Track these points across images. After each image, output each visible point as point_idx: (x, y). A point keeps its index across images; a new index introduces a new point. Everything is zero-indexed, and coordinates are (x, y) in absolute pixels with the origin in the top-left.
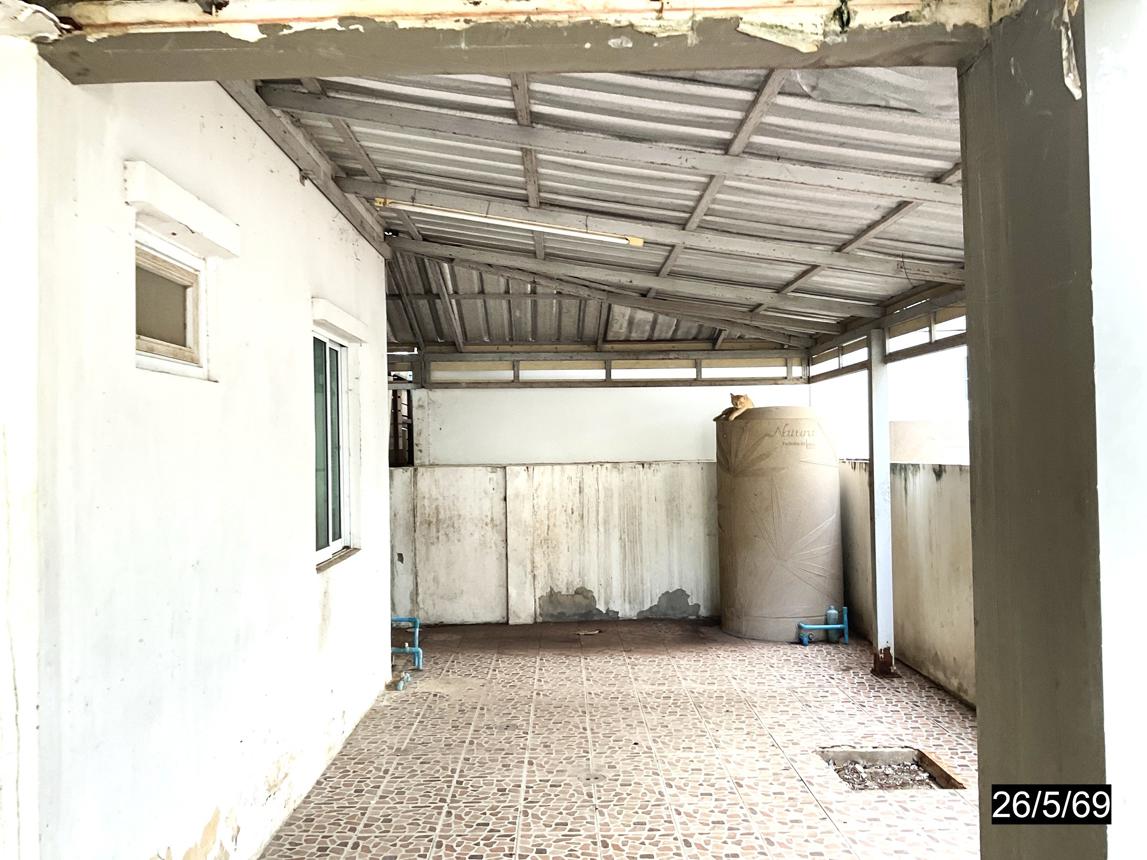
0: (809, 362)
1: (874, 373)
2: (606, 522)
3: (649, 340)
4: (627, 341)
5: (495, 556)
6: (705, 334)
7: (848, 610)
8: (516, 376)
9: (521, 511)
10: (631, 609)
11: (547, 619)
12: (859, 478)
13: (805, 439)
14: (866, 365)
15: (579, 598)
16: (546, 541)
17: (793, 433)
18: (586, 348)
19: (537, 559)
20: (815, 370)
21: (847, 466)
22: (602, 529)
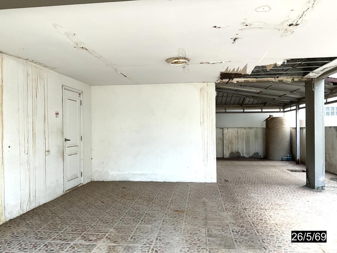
0: (284, 108)
1: (297, 111)
2: (243, 139)
3: (252, 104)
4: (247, 104)
5: (221, 145)
6: (264, 103)
7: (292, 155)
8: (226, 111)
9: (226, 137)
10: (248, 156)
11: (231, 157)
12: (294, 130)
13: (284, 123)
14: (296, 109)
15: (237, 153)
16: (231, 143)
17: (282, 122)
18: (239, 106)
19: (229, 146)
20: (286, 110)
21: (292, 128)
22: (242, 140)
